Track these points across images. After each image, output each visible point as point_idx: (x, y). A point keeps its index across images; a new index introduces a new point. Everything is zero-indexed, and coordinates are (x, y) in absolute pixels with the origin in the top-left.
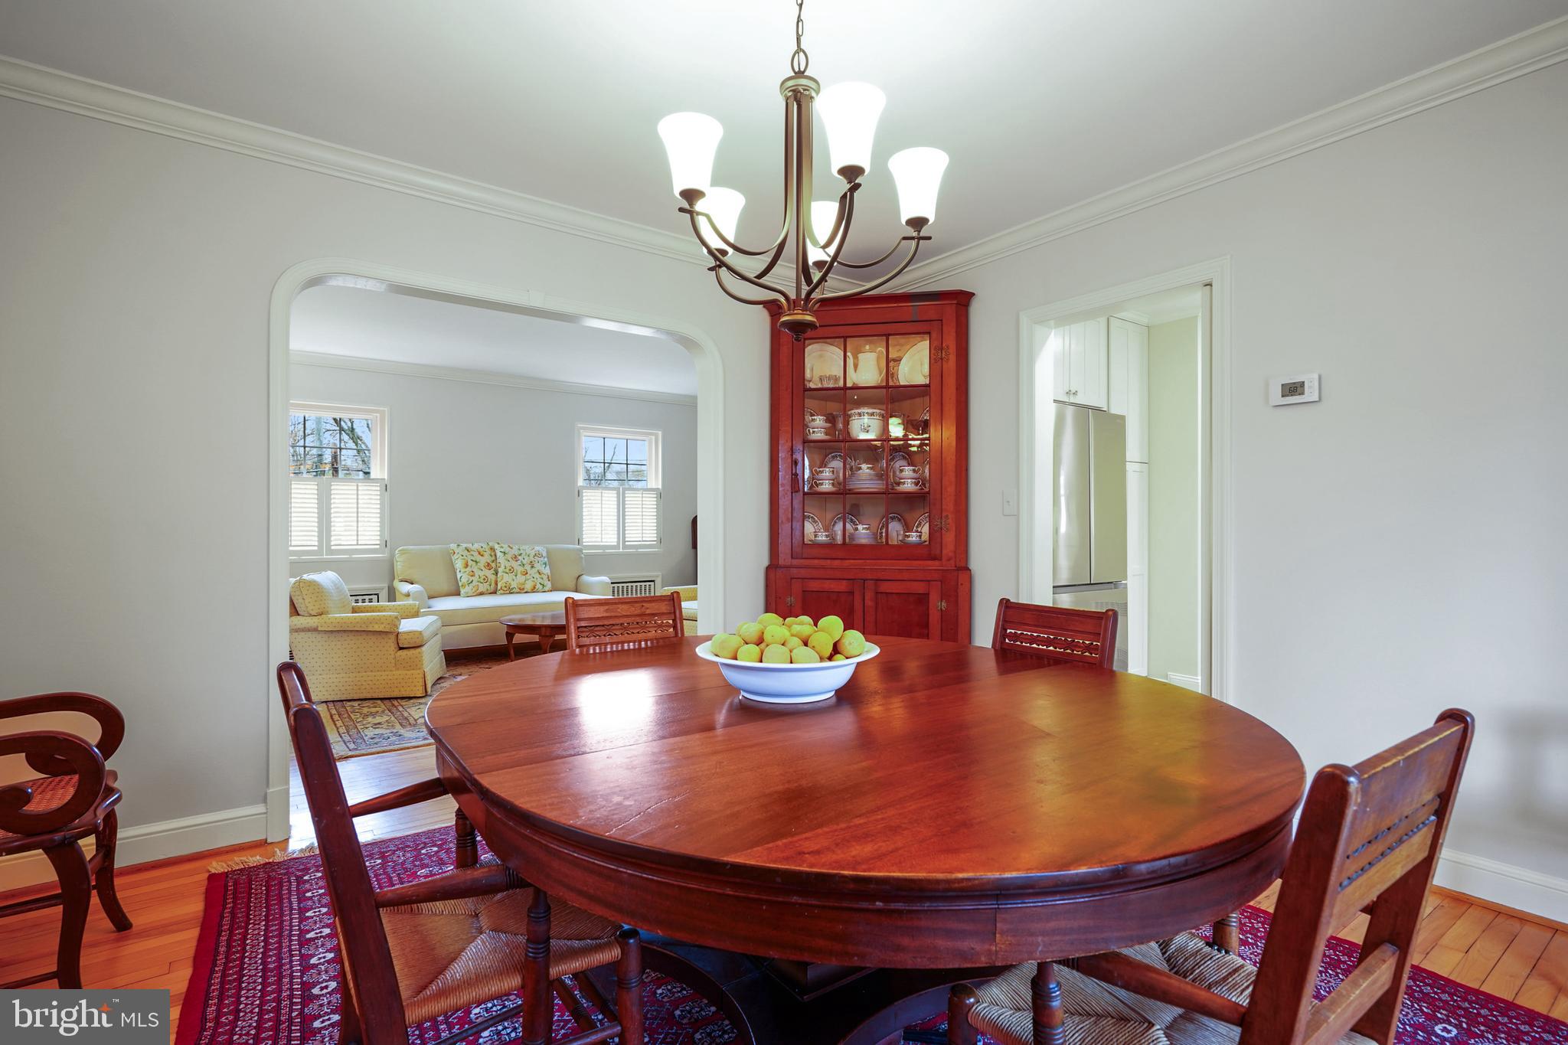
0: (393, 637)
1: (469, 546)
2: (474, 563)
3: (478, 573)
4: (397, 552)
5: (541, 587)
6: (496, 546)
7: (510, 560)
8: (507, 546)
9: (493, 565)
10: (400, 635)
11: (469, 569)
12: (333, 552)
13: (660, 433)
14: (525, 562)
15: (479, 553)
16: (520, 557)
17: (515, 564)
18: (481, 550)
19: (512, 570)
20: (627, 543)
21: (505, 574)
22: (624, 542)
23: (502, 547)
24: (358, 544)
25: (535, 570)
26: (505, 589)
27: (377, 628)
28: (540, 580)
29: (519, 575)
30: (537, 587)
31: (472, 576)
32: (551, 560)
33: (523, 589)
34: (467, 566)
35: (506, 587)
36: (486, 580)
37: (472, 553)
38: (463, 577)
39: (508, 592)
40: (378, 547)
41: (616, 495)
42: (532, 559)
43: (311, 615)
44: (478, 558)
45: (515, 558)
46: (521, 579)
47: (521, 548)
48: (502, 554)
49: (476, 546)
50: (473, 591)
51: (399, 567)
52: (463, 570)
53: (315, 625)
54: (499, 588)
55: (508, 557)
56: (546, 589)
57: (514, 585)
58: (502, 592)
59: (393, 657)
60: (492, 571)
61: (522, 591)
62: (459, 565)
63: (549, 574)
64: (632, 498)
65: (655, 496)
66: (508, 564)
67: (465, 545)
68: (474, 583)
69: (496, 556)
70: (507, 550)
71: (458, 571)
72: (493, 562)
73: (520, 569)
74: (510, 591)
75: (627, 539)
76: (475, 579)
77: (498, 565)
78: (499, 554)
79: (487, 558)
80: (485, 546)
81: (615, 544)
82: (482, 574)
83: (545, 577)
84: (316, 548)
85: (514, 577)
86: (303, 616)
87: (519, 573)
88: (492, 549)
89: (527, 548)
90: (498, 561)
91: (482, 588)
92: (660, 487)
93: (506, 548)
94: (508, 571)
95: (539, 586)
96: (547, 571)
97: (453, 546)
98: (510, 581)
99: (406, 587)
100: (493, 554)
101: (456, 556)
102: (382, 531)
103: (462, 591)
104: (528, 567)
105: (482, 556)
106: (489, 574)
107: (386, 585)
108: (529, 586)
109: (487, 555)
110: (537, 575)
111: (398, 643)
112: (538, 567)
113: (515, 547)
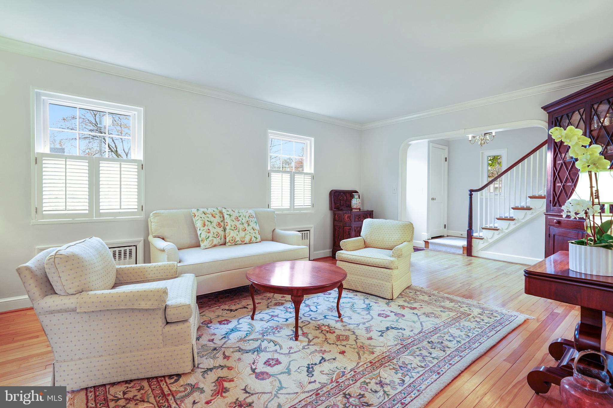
0: (161, 313)
1: (205, 210)
2: (209, 223)
3: (212, 230)
4: (151, 214)
5: (255, 239)
6: (224, 210)
7: (234, 220)
8: (231, 210)
9: (222, 224)
10: (168, 311)
11: (206, 228)
12: (101, 215)
13: (313, 139)
14: (243, 221)
15: (212, 216)
16: (240, 218)
17: (237, 223)
18: (214, 213)
19: (236, 228)
20: (295, 207)
21: (231, 231)
22: (294, 206)
23: (228, 211)
24: (121, 209)
25: (250, 227)
26: (232, 242)
27: (144, 305)
28: (254, 235)
29: (241, 231)
30: (252, 240)
31: (209, 233)
32: (259, 220)
33: (244, 241)
34: (204, 225)
35: (232, 240)
36: (218, 235)
37: (207, 215)
38: (202, 233)
39: (234, 244)
40: (136, 210)
41: (289, 176)
42: (247, 219)
43: (68, 294)
44: (212, 219)
45: (237, 219)
46: (242, 234)
47: (240, 211)
48: (228, 216)
49: (210, 210)
50: (210, 244)
51: (153, 226)
52: (202, 229)
53: (73, 306)
54: (227, 241)
55: (233, 218)
56: (258, 240)
57: (238, 239)
58: (229, 244)
59: (160, 333)
60: (222, 229)
61: (243, 243)
62: (199, 224)
63: (259, 230)
64: (299, 179)
65: (310, 178)
66: (233, 224)
67: (202, 210)
68: (210, 238)
69: (223, 217)
70: (232, 213)
71: (198, 229)
72: (222, 222)
73: (241, 227)
74: (235, 244)
75: (295, 205)
76: (211, 235)
77: (226, 224)
78: (226, 216)
79: (218, 219)
80: (215, 210)
81: (289, 207)
82: (215, 231)
83: (257, 232)
84: (87, 212)
85: (238, 233)
86: (60, 295)
87: (240, 229)
88: (221, 212)
89: (243, 212)
90: (226, 221)
91: (216, 241)
92: (313, 172)
93: (231, 212)
94: (233, 229)
95: (253, 239)
96: (257, 227)
97: (194, 211)
98: (235, 235)
99: (160, 244)
100: (221, 216)
101: (196, 218)
102: (139, 199)
103: (202, 244)
104: (246, 225)
105: (214, 217)
106: (220, 230)
107: (142, 239)
108: (247, 240)
109: (217, 216)
110: (252, 231)
111: (166, 318)
112: (252, 224)
113: (236, 211)
